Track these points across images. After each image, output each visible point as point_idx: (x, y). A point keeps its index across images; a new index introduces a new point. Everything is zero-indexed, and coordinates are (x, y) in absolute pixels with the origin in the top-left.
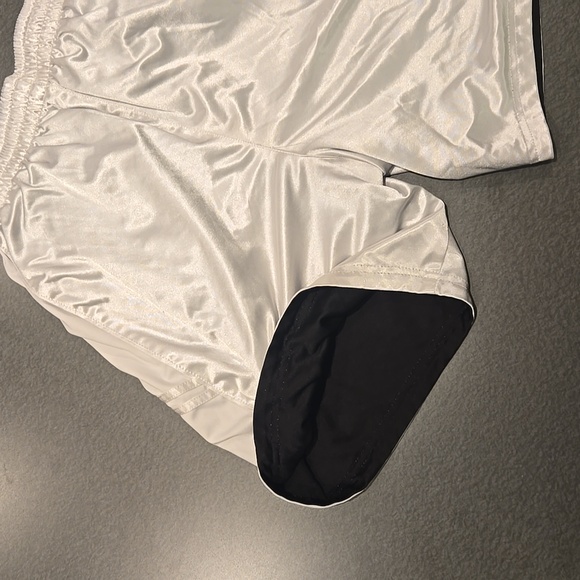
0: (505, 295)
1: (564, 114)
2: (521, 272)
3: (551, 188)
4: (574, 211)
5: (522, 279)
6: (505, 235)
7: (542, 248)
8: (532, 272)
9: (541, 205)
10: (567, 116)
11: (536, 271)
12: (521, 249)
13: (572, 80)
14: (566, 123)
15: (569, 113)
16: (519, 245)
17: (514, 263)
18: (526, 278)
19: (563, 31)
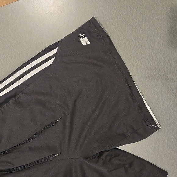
0: (171, 158)
1: (151, 92)
2: (171, 148)
3: (163, 117)
4: (175, 120)
5: (173, 150)
6: (159, 139)
7: (173, 137)
8: (175, 146)
9: (163, 123)
10: (152, 92)
11: (175, 145)
12: (166, 141)
13: (147, 81)
14: (154, 94)
15: (153, 91)
16: (165, 140)
17: (167, 146)
18: (174, 149)
19: (134, 68)
